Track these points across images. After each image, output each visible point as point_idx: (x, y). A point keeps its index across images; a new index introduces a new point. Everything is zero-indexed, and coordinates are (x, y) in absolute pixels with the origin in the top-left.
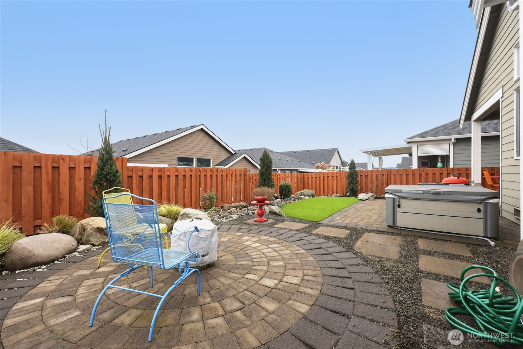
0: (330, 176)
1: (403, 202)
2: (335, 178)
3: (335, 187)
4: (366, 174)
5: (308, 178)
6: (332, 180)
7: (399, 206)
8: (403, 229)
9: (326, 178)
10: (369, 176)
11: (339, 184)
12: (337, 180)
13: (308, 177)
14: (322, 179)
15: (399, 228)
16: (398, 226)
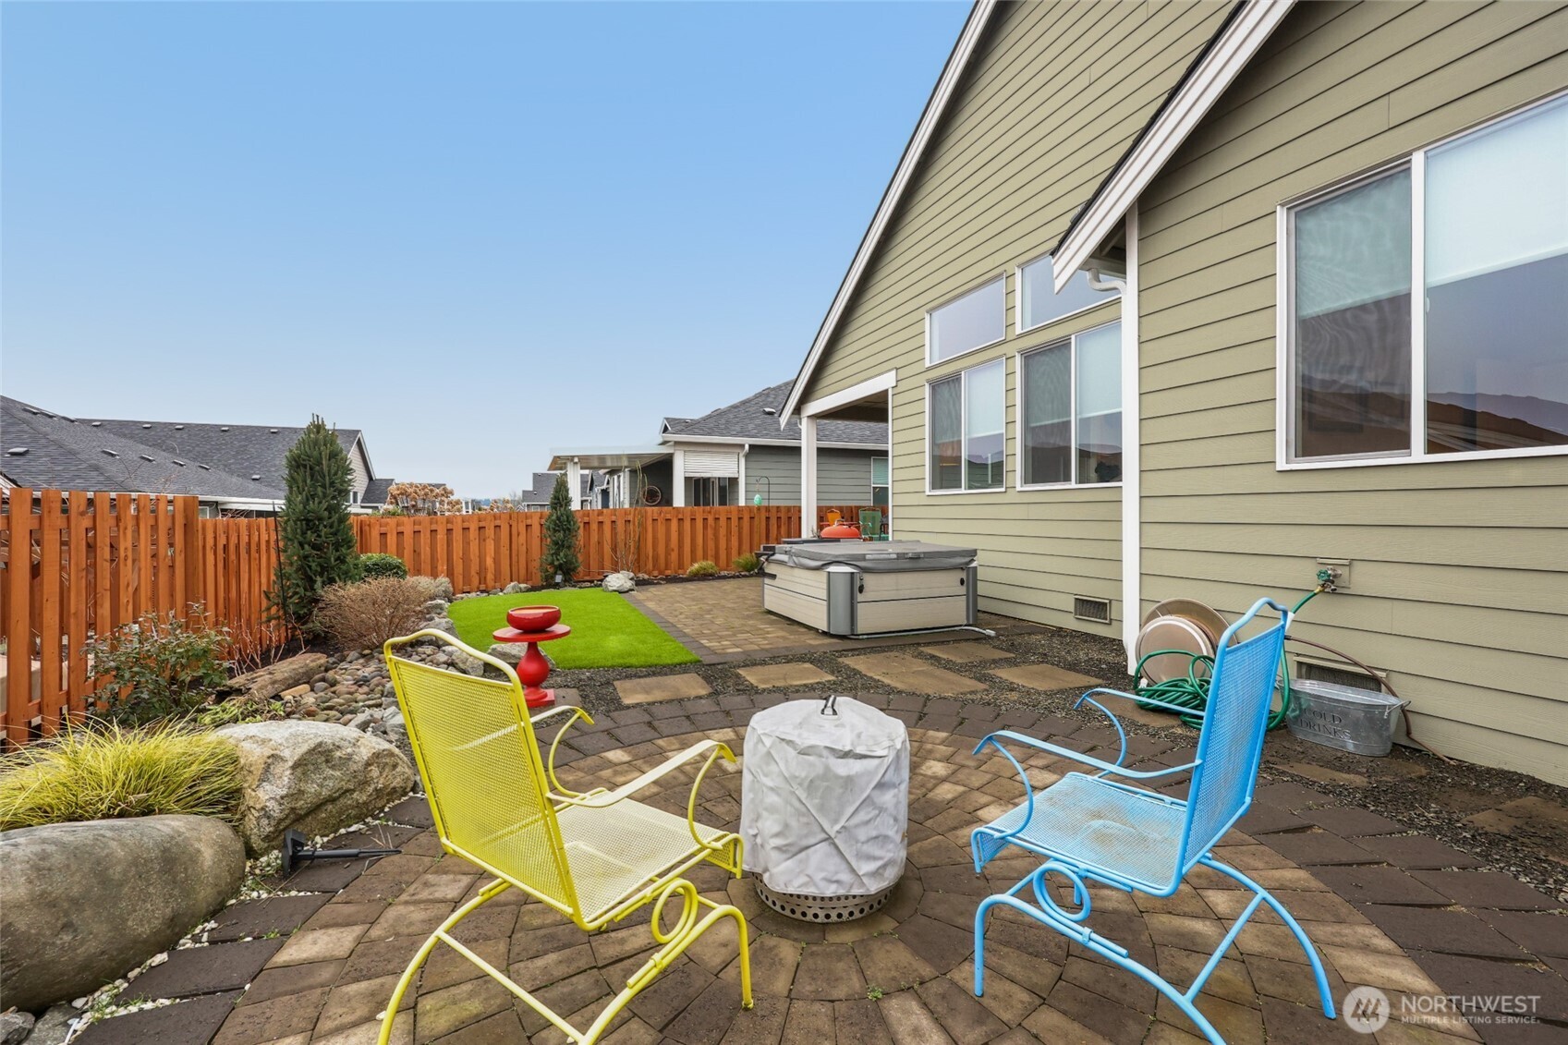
0: (473, 527)
1: (870, 580)
2: (490, 532)
3: (489, 561)
4: (586, 519)
5: (383, 535)
6: (482, 540)
7: (861, 589)
8: (865, 637)
9: (458, 535)
10: (594, 526)
11: (505, 552)
12: (497, 541)
13: (383, 530)
14: (441, 536)
15: (861, 637)
16: (859, 633)
